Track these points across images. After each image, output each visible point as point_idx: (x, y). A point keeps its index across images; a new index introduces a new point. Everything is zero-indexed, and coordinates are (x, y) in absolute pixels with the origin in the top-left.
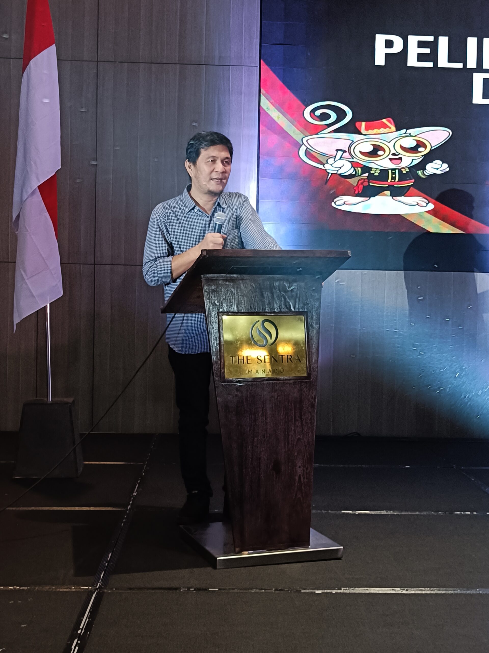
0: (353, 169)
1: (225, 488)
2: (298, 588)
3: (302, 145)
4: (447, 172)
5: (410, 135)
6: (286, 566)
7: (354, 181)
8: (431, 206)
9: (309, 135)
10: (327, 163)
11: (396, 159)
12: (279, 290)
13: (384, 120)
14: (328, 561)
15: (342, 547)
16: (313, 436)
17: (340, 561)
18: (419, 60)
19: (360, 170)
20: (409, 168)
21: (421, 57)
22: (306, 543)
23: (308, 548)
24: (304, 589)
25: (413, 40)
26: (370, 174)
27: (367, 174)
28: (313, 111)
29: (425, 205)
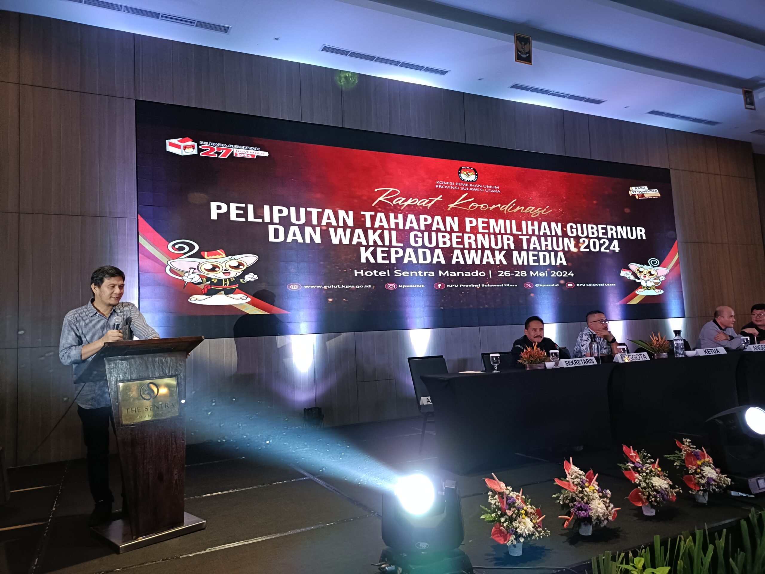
0: (200, 279)
1: (123, 495)
2: (178, 555)
3: (167, 266)
4: (257, 279)
5: (234, 259)
6: (169, 541)
7: (202, 286)
8: (249, 299)
9: (171, 259)
10: (184, 276)
11: (226, 272)
12: (159, 363)
13: (218, 251)
14: (197, 532)
15: (205, 521)
16: (184, 453)
17: (205, 530)
18: (237, 217)
19: (205, 280)
20: (235, 278)
21: (238, 216)
22: (181, 523)
23: (182, 525)
24: (182, 555)
25: (233, 206)
26: (211, 282)
27: (209, 282)
28: (174, 245)
29: (245, 298)
